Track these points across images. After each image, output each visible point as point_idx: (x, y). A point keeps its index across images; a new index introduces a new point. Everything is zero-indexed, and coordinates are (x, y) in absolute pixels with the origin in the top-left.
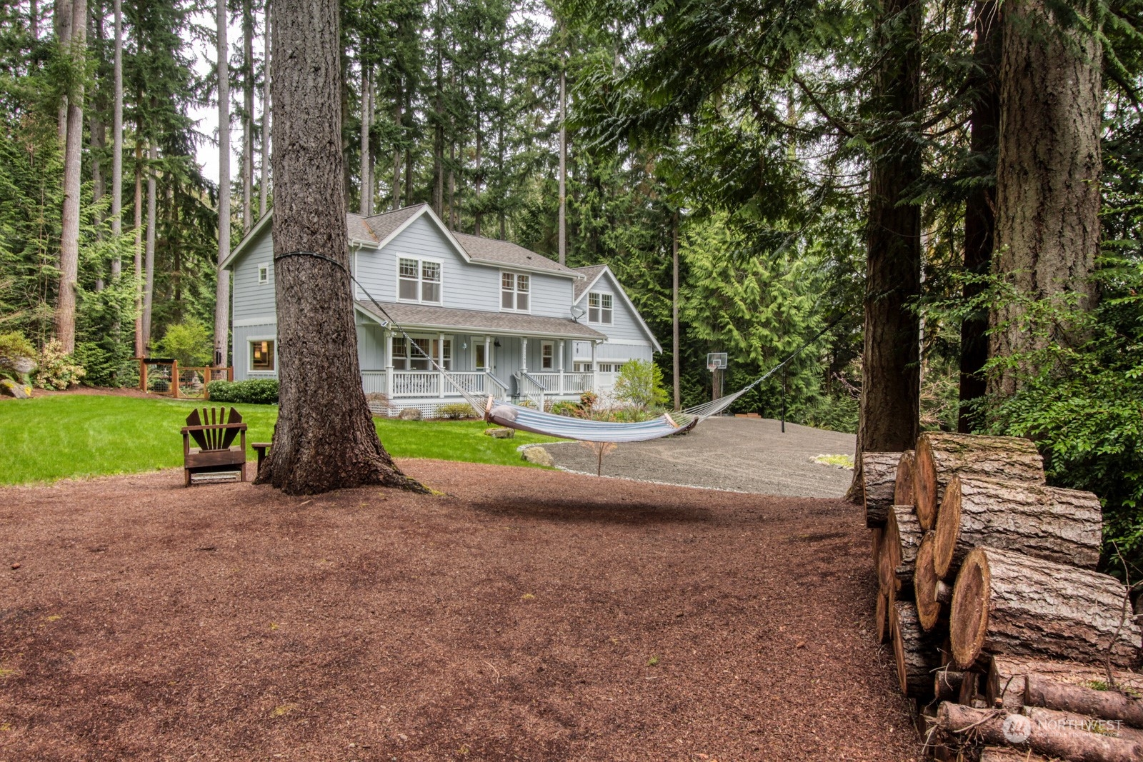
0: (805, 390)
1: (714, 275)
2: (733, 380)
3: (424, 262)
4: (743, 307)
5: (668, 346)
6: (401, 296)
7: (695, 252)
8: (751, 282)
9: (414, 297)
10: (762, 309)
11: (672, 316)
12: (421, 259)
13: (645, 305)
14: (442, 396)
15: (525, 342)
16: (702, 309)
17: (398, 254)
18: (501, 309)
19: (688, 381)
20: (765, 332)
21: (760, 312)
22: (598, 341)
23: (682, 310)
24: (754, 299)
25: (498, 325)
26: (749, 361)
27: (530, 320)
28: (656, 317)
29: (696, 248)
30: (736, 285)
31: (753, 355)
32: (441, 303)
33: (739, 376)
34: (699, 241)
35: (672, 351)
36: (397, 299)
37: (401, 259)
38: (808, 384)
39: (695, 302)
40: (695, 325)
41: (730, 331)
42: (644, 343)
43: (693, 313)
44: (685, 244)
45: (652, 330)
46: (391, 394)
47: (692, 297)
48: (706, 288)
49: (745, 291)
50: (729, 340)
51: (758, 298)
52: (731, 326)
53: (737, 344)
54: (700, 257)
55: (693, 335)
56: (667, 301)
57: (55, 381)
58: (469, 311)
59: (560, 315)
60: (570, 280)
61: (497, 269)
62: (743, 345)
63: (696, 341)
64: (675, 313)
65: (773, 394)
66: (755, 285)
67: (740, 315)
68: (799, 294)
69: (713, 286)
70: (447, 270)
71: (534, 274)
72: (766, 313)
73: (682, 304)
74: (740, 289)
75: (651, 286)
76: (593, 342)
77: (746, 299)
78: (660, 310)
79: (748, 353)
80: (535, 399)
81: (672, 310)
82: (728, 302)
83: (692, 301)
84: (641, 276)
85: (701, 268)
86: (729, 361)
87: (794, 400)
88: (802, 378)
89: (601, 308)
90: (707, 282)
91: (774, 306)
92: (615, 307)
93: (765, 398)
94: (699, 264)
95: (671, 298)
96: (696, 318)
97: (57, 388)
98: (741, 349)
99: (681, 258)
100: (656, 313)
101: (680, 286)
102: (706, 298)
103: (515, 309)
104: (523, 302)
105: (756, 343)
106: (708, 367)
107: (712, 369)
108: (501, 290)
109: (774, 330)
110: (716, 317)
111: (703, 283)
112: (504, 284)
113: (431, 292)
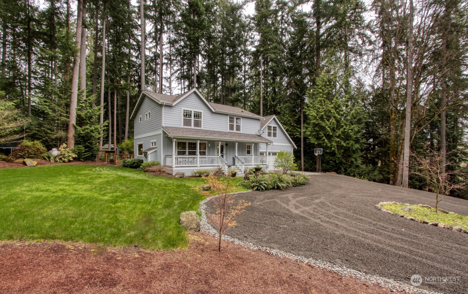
0: (355, 163)
1: (317, 118)
2: (325, 159)
3: (194, 112)
4: (329, 130)
5: (299, 146)
6: (184, 125)
7: (309, 110)
8: (333, 120)
9: (190, 125)
10: (337, 131)
11: (301, 135)
12: (193, 110)
13: (291, 131)
14: (198, 166)
15: (237, 144)
16: (312, 131)
17: (182, 108)
18: (229, 131)
19: (307, 159)
20: (338, 140)
21: (336, 132)
22: (269, 144)
23: (304, 132)
24: (334, 127)
25: (225, 137)
26: (331, 151)
27: (240, 135)
28: (295, 135)
29: (310, 109)
30: (327, 121)
31: (333, 149)
32: (202, 128)
33: (327, 157)
34: (311, 106)
35: (301, 148)
36: (182, 126)
37: (184, 110)
38: (356, 160)
39: (310, 129)
40: (310, 137)
41: (324, 140)
42: (290, 145)
43: (308, 133)
44: (306, 107)
45: (293, 140)
46: (174, 166)
47: (308, 127)
48: (314, 123)
49: (330, 124)
50: (323, 143)
51: (335, 126)
52: (324, 138)
53: (327, 145)
54: (312, 112)
55: (309, 142)
56: (299, 129)
57: (63, 159)
58: (214, 131)
59: (254, 134)
60: (258, 120)
61: (227, 115)
62: (329, 145)
63: (310, 143)
64: (302, 134)
65: (341, 164)
66: (334, 121)
67: (328, 133)
68: (353, 125)
69: (317, 122)
70: (205, 115)
71: (243, 117)
72: (339, 132)
73: (304, 130)
74: (328, 123)
75: (292, 124)
76: (267, 144)
77: (331, 127)
78: (296, 133)
79: (331, 148)
80: (240, 167)
81: (300, 133)
82: (323, 128)
83: (309, 128)
84: (289, 120)
85: (312, 116)
86: (323, 151)
87: (350, 166)
88: (353, 158)
89: (272, 131)
90: (314, 121)
91: (342, 129)
92: (278, 131)
93: (338, 166)
94: (311, 114)
95: (300, 128)
96: (310, 135)
97: (64, 162)
98: (328, 147)
99: (304, 112)
100: (294, 134)
101: (304, 123)
102: (314, 127)
103: (235, 131)
104: (238, 128)
105: (334, 144)
106: (315, 154)
107: (316, 154)
108: (229, 123)
109: (342, 139)
110: (318, 134)
111: (313, 121)
112: (230, 121)
113: (197, 124)
